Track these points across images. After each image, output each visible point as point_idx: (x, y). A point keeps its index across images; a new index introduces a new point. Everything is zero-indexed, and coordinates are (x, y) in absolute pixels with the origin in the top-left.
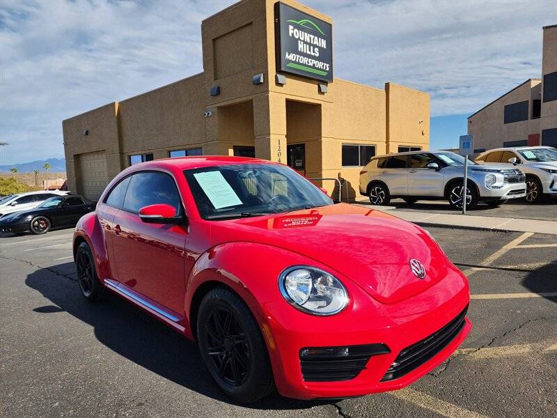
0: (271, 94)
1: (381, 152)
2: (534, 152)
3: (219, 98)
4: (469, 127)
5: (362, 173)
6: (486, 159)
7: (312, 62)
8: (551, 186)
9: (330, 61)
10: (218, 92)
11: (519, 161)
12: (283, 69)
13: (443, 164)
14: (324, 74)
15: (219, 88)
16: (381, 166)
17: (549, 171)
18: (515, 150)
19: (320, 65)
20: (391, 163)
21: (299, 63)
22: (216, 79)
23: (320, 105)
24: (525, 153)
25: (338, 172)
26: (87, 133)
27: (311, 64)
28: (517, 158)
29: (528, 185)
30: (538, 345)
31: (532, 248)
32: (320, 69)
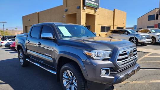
0: (82, 12)
1: (112, 29)
2: (155, 30)
3: (67, 12)
4: (138, 21)
5: (106, 34)
6: (141, 32)
7: (93, 3)
8: (159, 40)
9: (98, 3)
10: (67, 10)
11: (150, 33)
12: (85, 5)
13: (129, 33)
14: (97, 6)
15: (67, 9)
16: (111, 33)
17: (158, 36)
18: (149, 29)
19: (95, 4)
20: (114, 32)
21: (90, 3)
22: (66, 7)
23: (95, 15)
24: (152, 30)
25: (99, 34)
26: (29, 20)
27: (93, 4)
28: (150, 32)
29: (152, 39)
30: (147, 81)
31: (151, 57)
32: (96, 5)
